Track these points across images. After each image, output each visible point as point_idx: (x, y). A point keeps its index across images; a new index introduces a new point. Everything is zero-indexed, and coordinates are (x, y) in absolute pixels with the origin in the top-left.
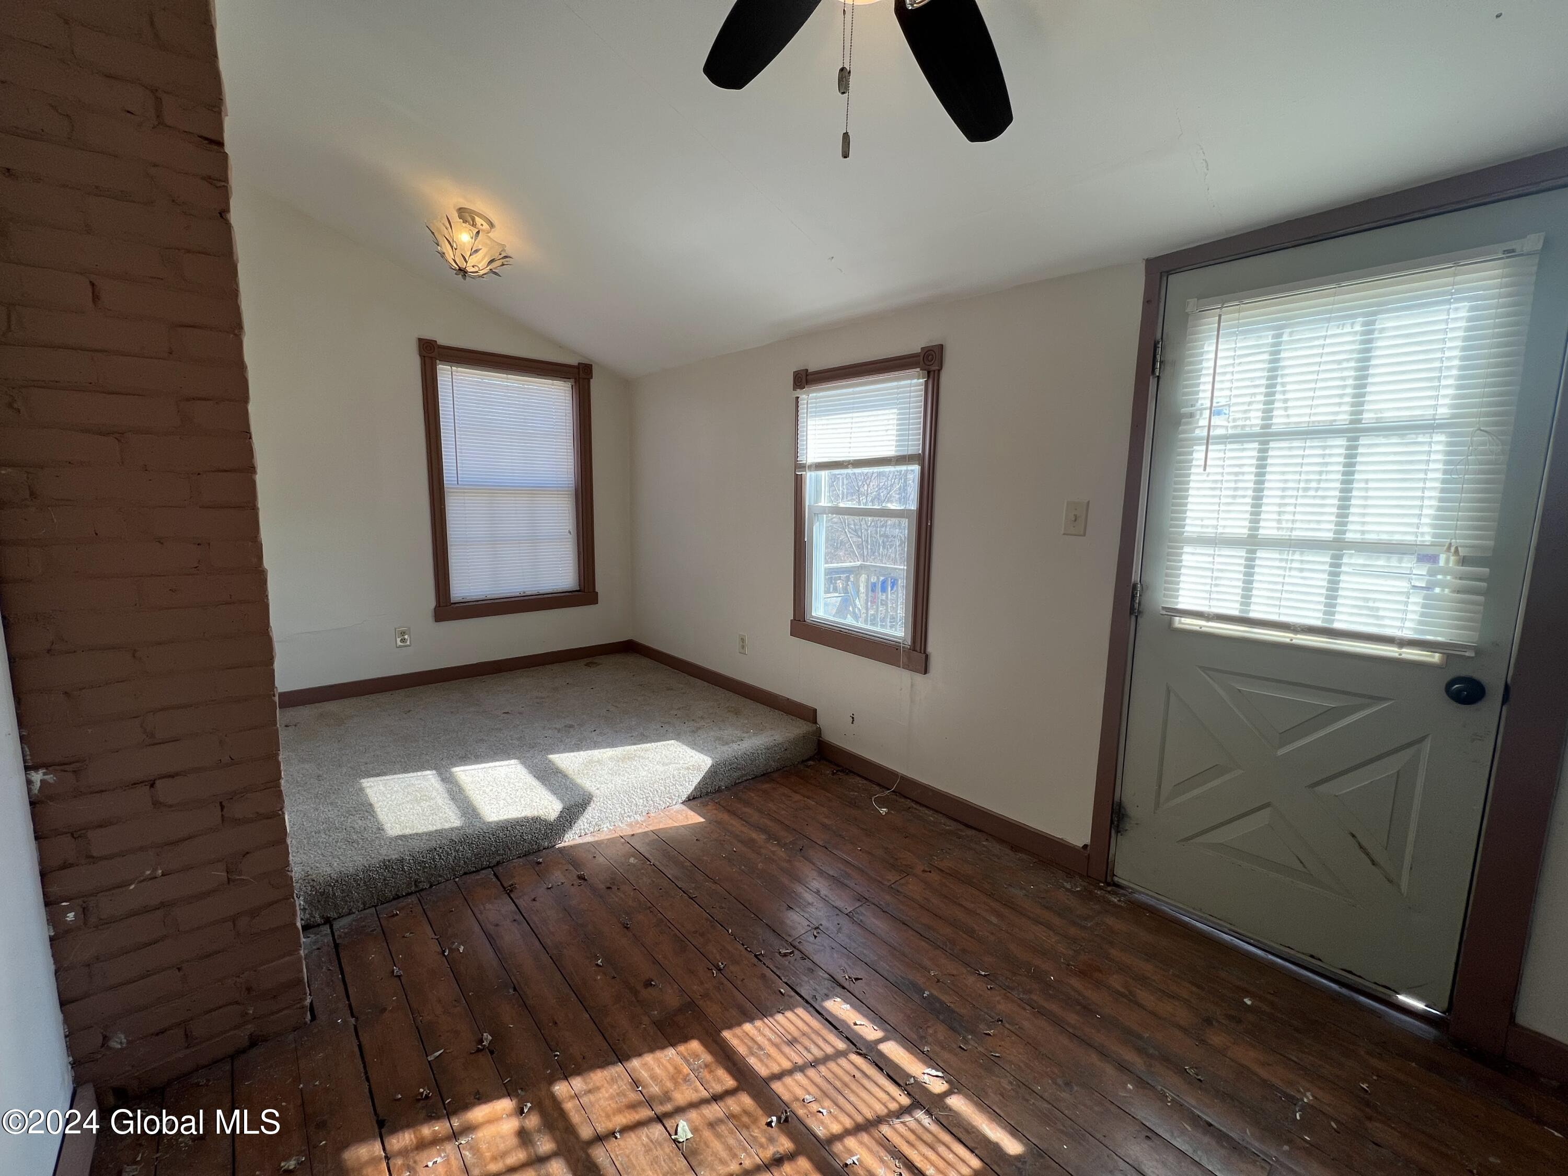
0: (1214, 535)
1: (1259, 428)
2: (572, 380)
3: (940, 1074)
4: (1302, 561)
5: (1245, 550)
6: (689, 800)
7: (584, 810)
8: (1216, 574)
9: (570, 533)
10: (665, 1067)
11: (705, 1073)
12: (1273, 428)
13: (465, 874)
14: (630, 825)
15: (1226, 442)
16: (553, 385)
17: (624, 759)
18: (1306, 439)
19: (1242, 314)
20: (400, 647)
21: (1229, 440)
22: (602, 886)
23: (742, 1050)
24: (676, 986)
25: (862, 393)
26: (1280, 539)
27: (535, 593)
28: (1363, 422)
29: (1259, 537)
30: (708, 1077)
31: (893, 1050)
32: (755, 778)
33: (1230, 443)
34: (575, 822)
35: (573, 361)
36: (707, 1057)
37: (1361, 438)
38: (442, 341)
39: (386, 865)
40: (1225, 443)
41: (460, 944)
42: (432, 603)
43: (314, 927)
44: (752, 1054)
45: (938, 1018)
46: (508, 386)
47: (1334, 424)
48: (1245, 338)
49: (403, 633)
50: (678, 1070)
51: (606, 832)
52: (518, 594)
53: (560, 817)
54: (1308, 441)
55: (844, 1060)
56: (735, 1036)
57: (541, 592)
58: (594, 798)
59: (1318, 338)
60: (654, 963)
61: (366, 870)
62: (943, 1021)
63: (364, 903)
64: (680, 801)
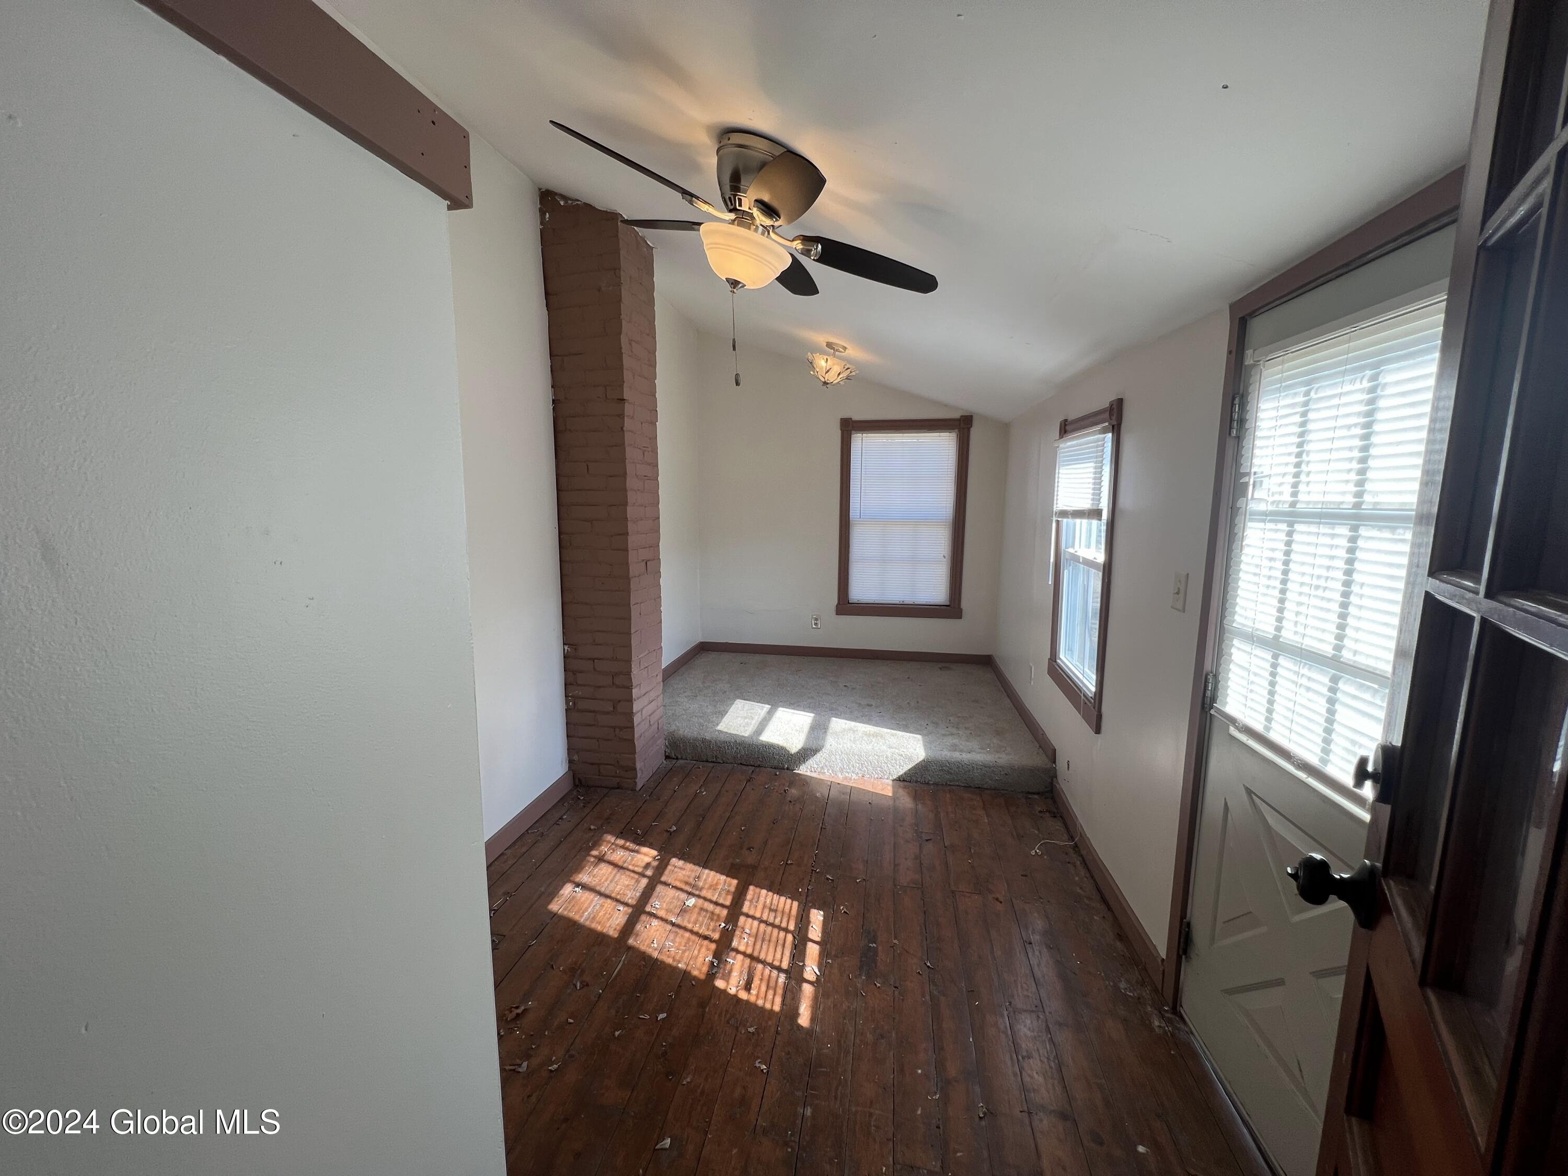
0: (1251, 630)
1: (1287, 506)
2: (956, 430)
3: (818, 973)
4: (1309, 679)
5: (1272, 653)
6: (900, 780)
7: (814, 755)
8: (1252, 678)
9: (944, 557)
10: (714, 880)
11: (724, 893)
12: (1297, 506)
13: (741, 764)
14: (846, 778)
15: (1266, 519)
16: (940, 436)
17: (875, 735)
18: (1320, 523)
19: (1286, 365)
20: (814, 628)
21: (1269, 518)
22: (789, 799)
23: (749, 897)
24: (759, 857)
25: (1080, 446)
26: (1292, 646)
27: (911, 603)
28: (1363, 507)
29: (1281, 640)
30: (724, 895)
31: (813, 950)
32: (967, 787)
33: (1270, 521)
34: (807, 760)
35: (956, 415)
36: (733, 889)
37: (1361, 527)
38: (856, 417)
39: (704, 741)
40: (1264, 521)
41: (705, 790)
42: (834, 601)
43: (671, 758)
44: (751, 901)
45: (862, 957)
46: (903, 442)
47: (1341, 507)
48: (1286, 395)
49: (816, 619)
50: (717, 884)
51: (827, 776)
52: (898, 602)
53: (798, 752)
54: (1321, 526)
55: (784, 933)
56: (754, 891)
57: (916, 603)
58: (823, 750)
59: (1334, 396)
60: (764, 843)
61: (696, 739)
62: (861, 961)
63: (693, 757)
64: (891, 778)
